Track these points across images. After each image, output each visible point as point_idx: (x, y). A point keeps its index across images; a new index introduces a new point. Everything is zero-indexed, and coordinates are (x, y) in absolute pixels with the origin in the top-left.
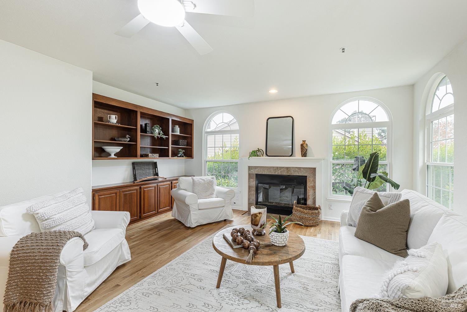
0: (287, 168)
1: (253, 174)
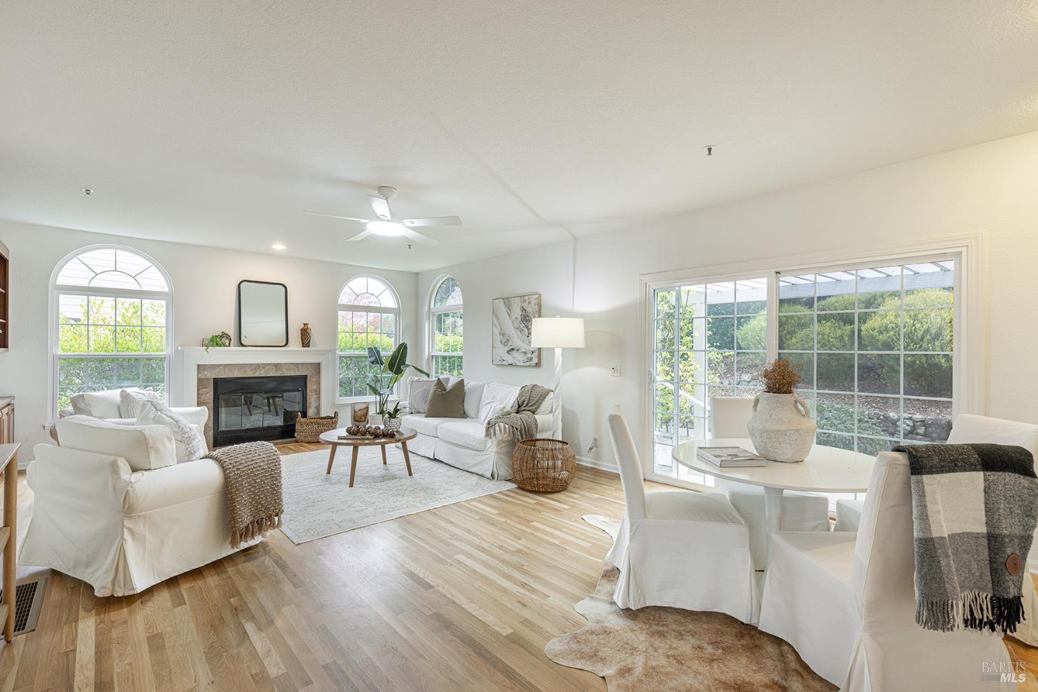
0: (276, 365)
1: (208, 379)
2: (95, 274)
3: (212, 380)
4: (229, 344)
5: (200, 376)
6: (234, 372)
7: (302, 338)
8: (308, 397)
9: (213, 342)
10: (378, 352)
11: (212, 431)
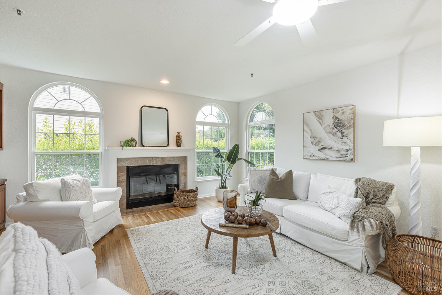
0: (162, 158)
1: (123, 167)
2: (58, 101)
3: (126, 168)
4: (136, 145)
5: (119, 165)
6: (138, 163)
7: (177, 141)
8: (180, 177)
9: (126, 144)
10: (219, 150)
11: (126, 199)
